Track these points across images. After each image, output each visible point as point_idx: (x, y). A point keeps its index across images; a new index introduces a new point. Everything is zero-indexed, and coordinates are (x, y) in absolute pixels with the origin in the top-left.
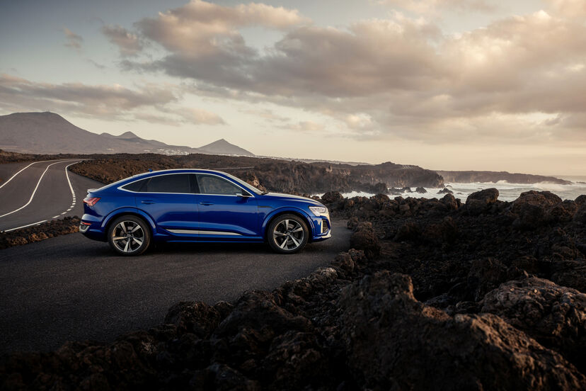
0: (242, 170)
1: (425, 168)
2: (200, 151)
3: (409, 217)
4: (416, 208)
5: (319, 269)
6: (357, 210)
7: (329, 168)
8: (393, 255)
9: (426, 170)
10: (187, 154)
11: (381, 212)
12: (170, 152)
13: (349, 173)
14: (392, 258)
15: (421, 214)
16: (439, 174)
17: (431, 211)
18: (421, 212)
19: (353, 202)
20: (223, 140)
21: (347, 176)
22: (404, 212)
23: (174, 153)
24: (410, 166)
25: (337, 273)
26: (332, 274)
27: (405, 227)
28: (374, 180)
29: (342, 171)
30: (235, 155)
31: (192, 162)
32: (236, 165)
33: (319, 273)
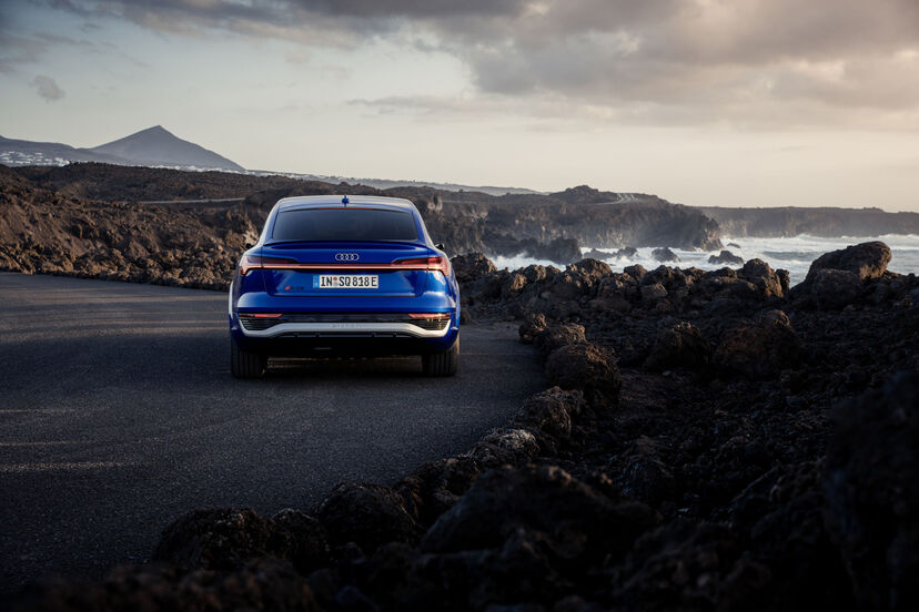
0: (216, 205)
2: (101, 156)
3: (667, 313)
4: (682, 293)
5: (495, 434)
6: (534, 300)
7: (436, 202)
8: (650, 402)
9: (676, 207)
10: (62, 162)
11: (595, 303)
12: (14, 157)
13: (484, 214)
14: (650, 409)
15: (695, 307)
16: (710, 216)
17: (720, 299)
18: (696, 302)
19: (522, 279)
20: (159, 128)
21: (480, 222)
22: (653, 303)
23: (26, 160)
24: (636, 195)
25: (538, 440)
26: (527, 443)
27: (673, 336)
28: (548, 232)
29: (469, 209)
30: (193, 168)
31: (78, 185)
32: (197, 193)
33: (494, 441)
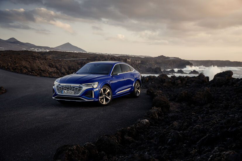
0: (81, 60)
1: (182, 59)
2: (56, 49)
3: (181, 87)
4: (184, 82)
5: (139, 120)
6: (150, 83)
7: (129, 59)
8: (177, 110)
9: (183, 60)
10: (48, 51)
11: (164, 84)
12: (38, 50)
13: (140, 62)
14: (177, 112)
15: (187, 86)
16: (191, 62)
17: (193, 84)
18: (187, 84)
19: (147, 79)
20: (68, 43)
21: (139, 64)
22: (178, 85)
23: (40, 50)
24: (174, 57)
25: (150, 122)
26: (147, 123)
27: (182, 94)
28: (154, 66)
29: (136, 60)
30: (75, 52)
31: (51, 56)
32: (76, 57)
33: (139, 122)
